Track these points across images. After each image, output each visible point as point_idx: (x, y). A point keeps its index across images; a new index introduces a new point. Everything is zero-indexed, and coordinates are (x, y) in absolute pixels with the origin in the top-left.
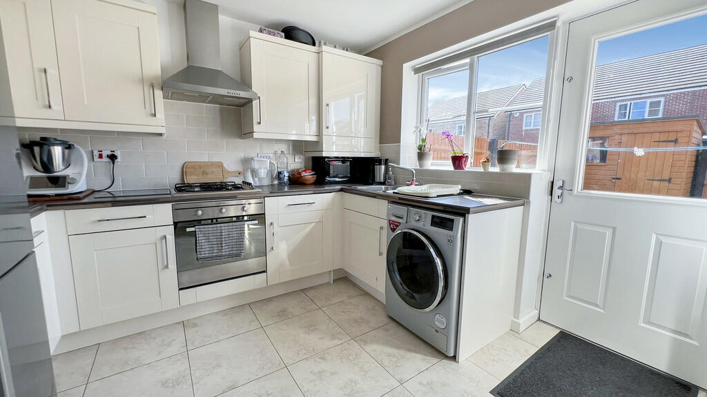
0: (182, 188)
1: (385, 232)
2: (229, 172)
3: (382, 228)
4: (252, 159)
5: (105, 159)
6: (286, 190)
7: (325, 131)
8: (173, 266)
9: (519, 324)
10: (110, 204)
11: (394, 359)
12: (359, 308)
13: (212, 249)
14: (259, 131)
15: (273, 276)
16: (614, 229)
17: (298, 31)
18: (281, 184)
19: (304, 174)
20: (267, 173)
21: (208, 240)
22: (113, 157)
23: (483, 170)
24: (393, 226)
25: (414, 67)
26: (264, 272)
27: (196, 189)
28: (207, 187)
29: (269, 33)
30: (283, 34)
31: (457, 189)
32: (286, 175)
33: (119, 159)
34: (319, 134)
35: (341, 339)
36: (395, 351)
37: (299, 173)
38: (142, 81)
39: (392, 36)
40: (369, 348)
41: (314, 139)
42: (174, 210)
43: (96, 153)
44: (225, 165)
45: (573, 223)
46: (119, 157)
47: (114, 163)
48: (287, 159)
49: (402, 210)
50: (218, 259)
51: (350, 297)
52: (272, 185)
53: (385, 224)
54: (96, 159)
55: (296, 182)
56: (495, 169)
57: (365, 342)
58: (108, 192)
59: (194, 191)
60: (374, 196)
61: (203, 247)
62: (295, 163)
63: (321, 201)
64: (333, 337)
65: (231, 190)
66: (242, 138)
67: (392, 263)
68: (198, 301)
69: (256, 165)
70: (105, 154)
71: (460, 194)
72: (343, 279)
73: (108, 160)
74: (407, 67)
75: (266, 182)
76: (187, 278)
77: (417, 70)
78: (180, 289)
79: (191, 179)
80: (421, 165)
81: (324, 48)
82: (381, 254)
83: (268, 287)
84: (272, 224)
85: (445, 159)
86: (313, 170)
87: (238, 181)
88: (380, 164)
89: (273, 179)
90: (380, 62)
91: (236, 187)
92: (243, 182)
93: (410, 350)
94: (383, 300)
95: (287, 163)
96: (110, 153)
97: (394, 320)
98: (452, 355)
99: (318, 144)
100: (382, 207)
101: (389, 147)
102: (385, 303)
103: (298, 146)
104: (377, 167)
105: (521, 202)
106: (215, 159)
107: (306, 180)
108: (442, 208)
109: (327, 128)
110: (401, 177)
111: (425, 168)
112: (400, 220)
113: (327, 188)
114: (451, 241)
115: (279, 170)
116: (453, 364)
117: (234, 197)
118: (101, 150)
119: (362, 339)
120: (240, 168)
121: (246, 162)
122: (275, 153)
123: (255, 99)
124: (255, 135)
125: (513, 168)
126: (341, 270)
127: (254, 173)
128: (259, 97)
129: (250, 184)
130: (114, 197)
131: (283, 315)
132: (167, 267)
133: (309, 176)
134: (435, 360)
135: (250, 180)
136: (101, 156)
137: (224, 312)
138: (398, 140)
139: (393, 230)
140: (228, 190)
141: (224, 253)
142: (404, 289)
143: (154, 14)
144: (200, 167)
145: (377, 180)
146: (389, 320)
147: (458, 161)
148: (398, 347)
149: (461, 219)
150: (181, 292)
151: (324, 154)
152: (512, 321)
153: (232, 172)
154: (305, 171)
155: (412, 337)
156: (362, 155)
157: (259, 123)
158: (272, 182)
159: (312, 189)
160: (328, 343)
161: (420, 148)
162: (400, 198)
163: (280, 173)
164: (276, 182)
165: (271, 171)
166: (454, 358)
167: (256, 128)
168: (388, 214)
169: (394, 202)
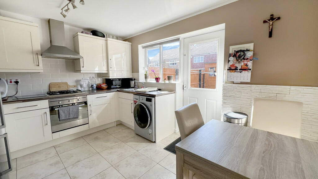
0: (50, 93)
1: (133, 105)
2: (70, 86)
3: (132, 103)
4: (80, 80)
5: (13, 83)
6: (95, 92)
7: (110, 69)
8: (49, 124)
9: (176, 130)
10: (22, 101)
11: (136, 145)
12: (125, 133)
13: (66, 116)
14: (83, 70)
15: (91, 125)
16: (198, 98)
17: (98, 32)
18: (93, 90)
19: (102, 85)
20: (87, 85)
21: (64, 112)
22: (17, 82)
23: (164, 82)
24: (135, 102)
25: (142, 46)
26: (88, 124)
27: (58, 94)
28: (62, 92)
29: (86, 33)
30: (91, 33)
31: (156, 89)
32: (95, 86)
33: (19, 83)
34: (108, 70)
35: (118, 143)
36: (137, 143)
37: (100, 85)
38: (33, 52)
39: (134, 34)
40: (128, 144)
41: (106, 72)
42: (49, 102)
43: (9, 81)
44: (69, 84)
45: (189, 98)
46: (19, 82)
47: (17, 85)
48: (95, 80)
49: (137, 97)
50: (69, 120)
51: (122, 130)
52: (89, 90)
53: (133, 102)
54: (9, 83)
55: (99, 88)
56: (167, 82)
57: (127, 142)
58: (15, 97)
59: (57, 94)
60: (129, 92)
61: (62, 115)
62: (99, 81)
63: (109, 96)
64: (115, 142)
65: (72, 93)
66: (75, 72)
67: (136, 114)
68: (60, 137)
69: (82, 83)
70: (13, 81)
71: (157, 90)
72: (120, 124)
73: (15, 83)
74: (140, 46)
75: (86, 89)
76: (56, 128)
77: (144, 47)
78: (52, 133)
79: (53, 90)
80: (146, 81)
81: (108, 39)
82: (132, 113)
83: (90, 130)
84: (90, 105)
85: (153, 78)
86: (106, 84)
87: (75, 89)
88: (132, 81)
89: (89, 88)
90: (131, 43)
91: (74, 92)
92: (77, 90)
93: (142, 142)
94: (134, 129)
95: (95, 81)
96: (15, 81)
97: (138, 135)
98: (154, 141)
99: (107, 74)
100: (131, 96)
101: (135, 74)
102: (134, 130)
103: (99, 75)
104: (131, 82)
105: (174, 92)
106: (64, 81)
107: (103, 88)
108: (148, 95)
109: (111, 68)
110: (140, 85)
111: (147, 82)
112: (137, 100)
113: (112, 90)
114: (151, 105)
115: (92, 84)
116: (155, 144)
117: (74, 96)
118: (11, 79)
119: (126, 142)
120: (75, 84)
121: (78, 82)
122: (90, 78)
123: (82, 58)
124: (82, 72)
125: (172, 81)
126: (119, 121)
127: (81, 86)
128: (83, 57)
129: (80, 90)
130: (18, 99)
131: (96, 139)
132: (47, 124)
133: (104, 86)
134: (149, 144)
135: (80, 89)
136: (11, 82)
137: (71, 141)
138: (138, 72)
139: (135, 104)
140: (71, 93)
141: (71, 117)
142: (139, 122)
143: (37, 27)
144: (57, 84)
145: (132, 86)
146: (135, 135)
147: (157, 79)
148: (138, 142)
149: (154, 98)
150: (53, 134)
151: (110, 78)
152: (174, 130)
153: (71, 86)
154: (103, 84)
155: (143, 139)
156: (126, 77)
157: (83, 67)
158: (89, 89)
159: (106, 91)
160: (114, 144)
161: (145, 75)
162: (137, 93)
163: (92, 85)
164: (91, 89)
165: (88, 85)
166: (155, 142)
167: (82, 69)
168: (133, 99)
169: (135, 94)
